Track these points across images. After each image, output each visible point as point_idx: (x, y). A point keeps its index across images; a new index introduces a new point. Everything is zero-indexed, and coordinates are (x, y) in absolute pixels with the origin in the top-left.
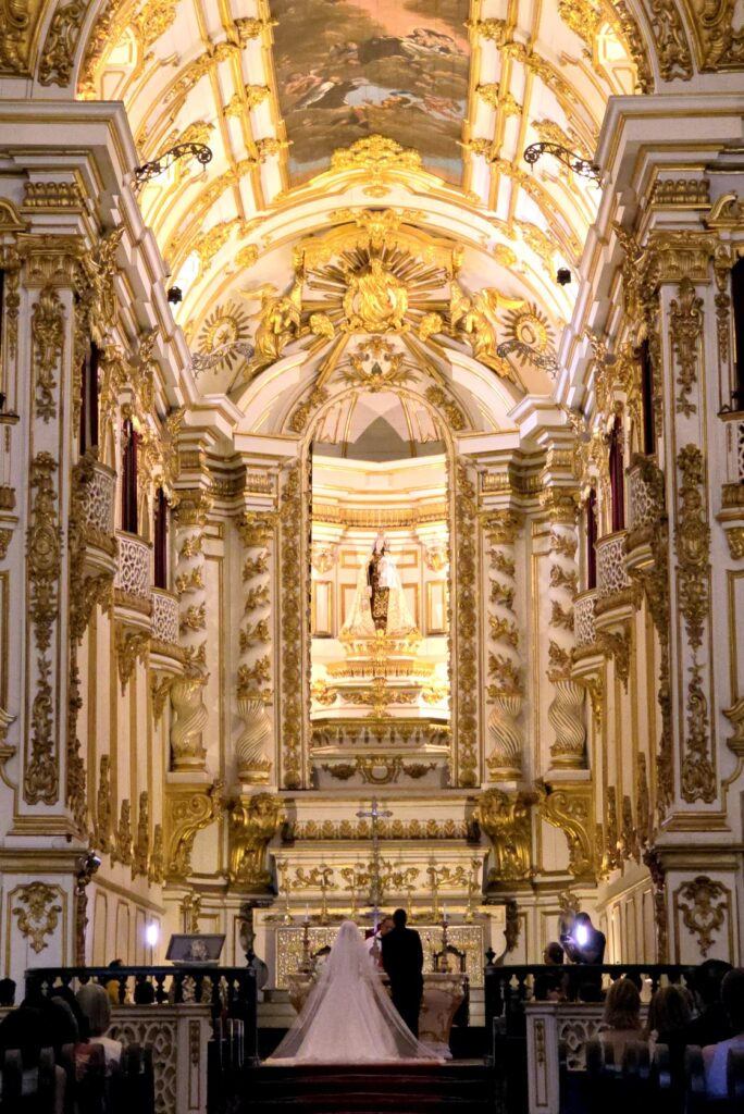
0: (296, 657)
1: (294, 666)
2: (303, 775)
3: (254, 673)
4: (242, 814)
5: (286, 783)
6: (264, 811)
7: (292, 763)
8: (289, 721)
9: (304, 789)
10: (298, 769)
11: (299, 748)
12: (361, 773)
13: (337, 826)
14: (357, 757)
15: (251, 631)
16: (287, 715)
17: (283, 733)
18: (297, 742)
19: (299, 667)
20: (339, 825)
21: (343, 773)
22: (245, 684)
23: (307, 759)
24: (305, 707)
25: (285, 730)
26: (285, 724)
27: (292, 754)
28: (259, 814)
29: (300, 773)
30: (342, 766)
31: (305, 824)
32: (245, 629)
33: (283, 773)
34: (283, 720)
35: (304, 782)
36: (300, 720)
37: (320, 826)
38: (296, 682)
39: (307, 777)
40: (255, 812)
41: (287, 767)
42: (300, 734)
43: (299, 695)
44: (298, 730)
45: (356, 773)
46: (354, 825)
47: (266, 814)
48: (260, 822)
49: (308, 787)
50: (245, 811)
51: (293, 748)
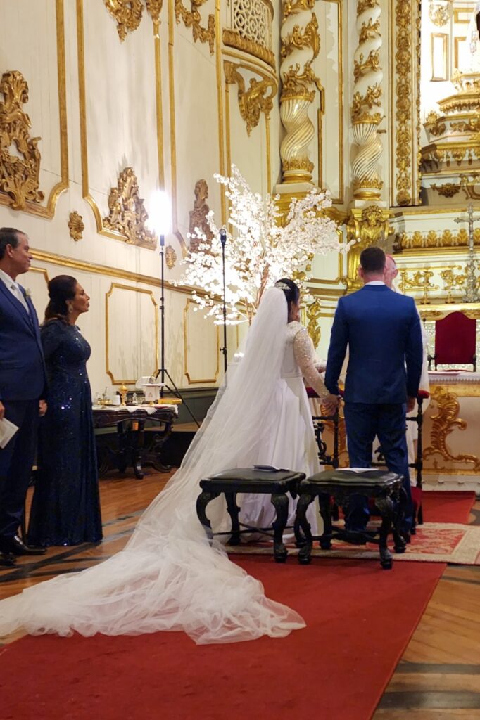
0: (407, 88)
1: (404, 96)
2: (413, 193)
3: (366, 100)
4: (354, 226)
5: (398, 201)
6: (373, 222)
7: (404, 183)
8: (401, 146)
9: (413, 206)
10: (409, 188)
11: (409, 170)
12: (464, 190)
13: (440, 235)
14: (461, 176)
15: (364, 62)
16: (399, 141)
17: (395, 157)
18: (407, 165)
19: (410, 97)
20: (442, 233)
21: (449, 192)
22: (359, 111)
23: (416, 178)
24: (415, 132)
25: (398, 155)
26: (398, 149)
27: (403, 175)
28: (369, 226)
29: (410, 191)
30: (447, 185)
31: (413, 235)
32: (358, 61)
33: (396, 192)
34: (396, 145)
35: (413, 199)
36: (410, 144)
37: (424, 235)
38: (408, 110)
39: (416, 195)
40: (366, 223)
41: (399, 187)
42: (410, 157)
43: (409, 122)
44: (409, 153)
45: (461, 191)
46: (455, 234)
47: (375, 226)
48: (370, 233)
49: (416, 203)
50: (356, 223)
51: (405, 169)
